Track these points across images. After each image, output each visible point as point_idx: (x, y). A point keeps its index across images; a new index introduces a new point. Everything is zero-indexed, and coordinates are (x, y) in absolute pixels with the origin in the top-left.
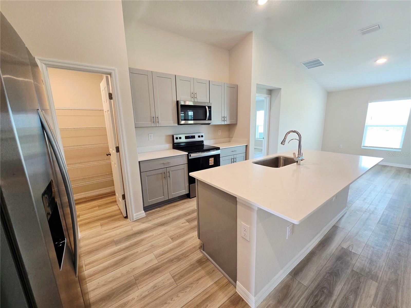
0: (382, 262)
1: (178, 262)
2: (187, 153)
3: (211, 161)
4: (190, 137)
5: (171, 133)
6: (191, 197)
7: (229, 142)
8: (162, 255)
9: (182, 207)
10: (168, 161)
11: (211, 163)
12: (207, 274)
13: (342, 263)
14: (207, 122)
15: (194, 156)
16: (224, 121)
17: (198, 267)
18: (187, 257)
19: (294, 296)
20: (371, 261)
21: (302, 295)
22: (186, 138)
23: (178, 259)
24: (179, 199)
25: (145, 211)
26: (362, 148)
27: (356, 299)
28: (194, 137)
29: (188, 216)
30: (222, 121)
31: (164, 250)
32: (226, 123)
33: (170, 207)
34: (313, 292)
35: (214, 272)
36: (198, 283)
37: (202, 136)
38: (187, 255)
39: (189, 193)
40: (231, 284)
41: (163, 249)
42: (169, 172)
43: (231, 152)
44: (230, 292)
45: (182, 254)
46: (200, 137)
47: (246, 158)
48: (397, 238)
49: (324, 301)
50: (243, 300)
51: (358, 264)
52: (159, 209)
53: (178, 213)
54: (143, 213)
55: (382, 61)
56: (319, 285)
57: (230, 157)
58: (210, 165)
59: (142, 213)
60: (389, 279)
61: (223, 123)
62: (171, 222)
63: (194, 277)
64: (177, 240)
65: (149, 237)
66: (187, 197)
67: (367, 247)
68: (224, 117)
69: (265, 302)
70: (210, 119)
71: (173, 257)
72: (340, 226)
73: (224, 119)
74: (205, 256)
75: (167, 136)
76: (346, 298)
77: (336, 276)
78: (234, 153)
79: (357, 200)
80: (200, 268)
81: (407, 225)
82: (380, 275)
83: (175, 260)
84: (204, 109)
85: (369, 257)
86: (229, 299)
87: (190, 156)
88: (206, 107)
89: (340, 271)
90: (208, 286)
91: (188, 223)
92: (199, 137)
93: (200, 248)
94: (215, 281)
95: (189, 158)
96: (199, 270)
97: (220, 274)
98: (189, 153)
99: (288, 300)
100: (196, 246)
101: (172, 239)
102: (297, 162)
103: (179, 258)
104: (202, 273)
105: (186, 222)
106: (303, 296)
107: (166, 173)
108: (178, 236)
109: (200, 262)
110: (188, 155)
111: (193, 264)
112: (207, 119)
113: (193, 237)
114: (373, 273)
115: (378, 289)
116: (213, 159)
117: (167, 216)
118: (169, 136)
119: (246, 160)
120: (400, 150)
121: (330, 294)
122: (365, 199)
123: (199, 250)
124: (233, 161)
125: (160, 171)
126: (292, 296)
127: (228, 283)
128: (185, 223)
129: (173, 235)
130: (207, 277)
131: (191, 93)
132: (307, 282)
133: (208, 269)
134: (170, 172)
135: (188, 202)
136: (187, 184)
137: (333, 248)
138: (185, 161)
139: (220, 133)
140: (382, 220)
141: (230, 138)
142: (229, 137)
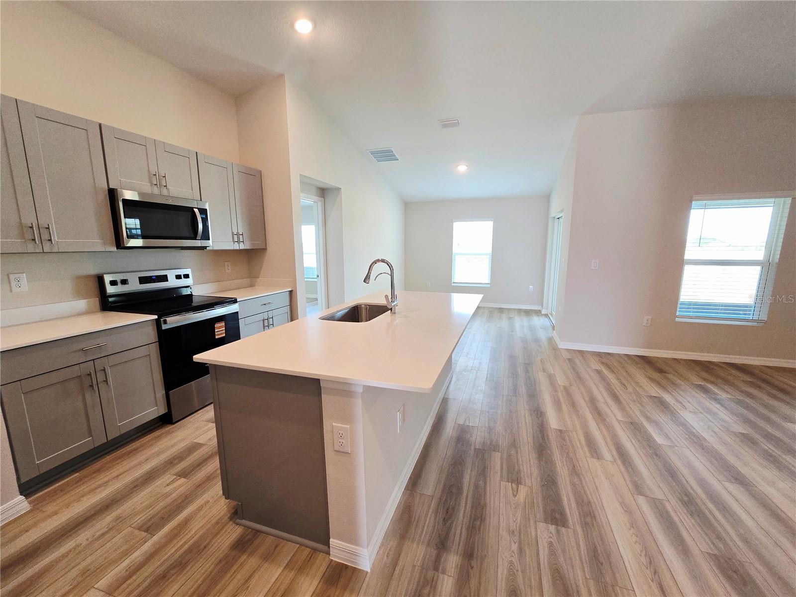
0: (499, 427)
1: (182, 571)
2: (156, 317)
3: (220, 330)
4: (153, 277)
5: (94, 271)
6: (174, 421)
7: (251, 287)
8: (130, 576)
9: (155, 449)
10: (101, 341)
11: (218, 333)
12: (264, 560)
13: (463, 445)
14: (198, 243)
15: (174, 321)
16: (238, 242)
17: (239, 557)
18: (203, 550)
19: (419, 517)
20: (490, 430)
21: (428, 512)
22: (143, 280)
23: (181, 564)
24: (140, 434)
25: (27, 496)
26: (452, 285)
27: (485, 483)
28: (164, 278)
29: (180, 463)
30: (234, 242)
31: (128, 565)
32: (242, 247)
33: (112, 461)
34: (440, 499)
35: (279, 548)
36: (249, 587)
37: (187, 276)
38: (202, 546)
39: (167, 411)
40: (319, 552)
41: (127, 562)
42: (104, 370)
43: (262, 305)
44: (320, 566)
45: (190, 550)
46: (181, 278)
47: (293, 316)
48: (506, 393)
49: (455, 504)
50: (347, 567)
51: (478, 439)
52: (78, 474)
53: (147, 467)
54: (20, 504)
55: (462, 168)
56: (445, 485)
57: (261, 317)
58: (217, 337)
59: (18, 504)
60: (508, 443)
61: (236, 247)
62: (132, 493)
63: (235, 581)
64: (163, 526)
65: (64, 556)
66: (161, 423)
67: (483, 414)
68: (238, 234)
69: (383, 548)
70: (206, 236)
71: (163, 568)
72: (451, 397)
73: (238, 238)
74: (249, 528)
75: (79, 278)
76: (477, 487)
77: (460, 464)
78: (267, 308)
79: (461, 357)
80: (244, 557)
81: (510, 375)
82: (500, 444)
83: (172, 572)
84: (190, 214)
85: (487, 426)
86: (323, 579)
87: (165, 322)
88: (195, 209)
89: (463, 456)
90: (273, 580)
91: (183, 480)
92: (178, 277)
93: (231, 519)
94: (285, 565)
95: (163, 328)
96: (243, 562)
97: (291, 547)
98: (160, 317)
99: (414, 527)
100: (221, 519)
101: (147, 531)
102: (391, 309)
103: (183, 562)
104: (253, 561)
105: (179, 478)
106: (431, 511)
107: (93, 376)
108: (163, 518)
109: (241, 546)
110: (158, 322)
111: (226, 557)
112: (199, 237)
113: (208, 502)
114: (494, 443)
115: (501, 459)
116: (223, 324)
117: (111, 483)
118: (88, 277)
119: (292, 320)
120: (489, 286)
121: (460, 490)
122: (468, 354)
123: (231, 523)
124: (267, 324)
125: (76, 372)
126: (417, 518)
127: (312, 554)
128: (173, 481)
129: (149, 521)
130: (266, 565)
131: (149, 175)
132: (430, 490)
133: (261, 551)
134: (109, 371)
135: (169, 433)
136: (161, 392)
137: (449, 430)
138: (151, 335)
139: (228, 269)
140: (489, 376)
141: (252, 279)
142: (250, 277)
